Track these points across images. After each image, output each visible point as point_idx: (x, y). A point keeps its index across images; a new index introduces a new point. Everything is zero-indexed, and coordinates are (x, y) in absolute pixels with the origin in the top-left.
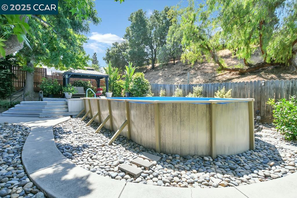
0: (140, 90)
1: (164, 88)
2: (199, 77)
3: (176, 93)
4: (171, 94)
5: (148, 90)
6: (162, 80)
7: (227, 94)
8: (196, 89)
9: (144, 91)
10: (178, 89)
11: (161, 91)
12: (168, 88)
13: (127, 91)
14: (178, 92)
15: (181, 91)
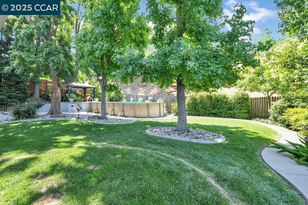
0: (118, 98)
1: (133, 97)
2: (155, 88)
3: (139, 100)
4: (137, 101)
5: (123, 97)
6: (129, 89)
7: (161, 101)
8: (150, 98)
9: (121, 98)
10: (140, 98)
11: (131, 98)
12: (135, 97)
13: (109, 98)
14: (141, 99)
15: (142, 99)
